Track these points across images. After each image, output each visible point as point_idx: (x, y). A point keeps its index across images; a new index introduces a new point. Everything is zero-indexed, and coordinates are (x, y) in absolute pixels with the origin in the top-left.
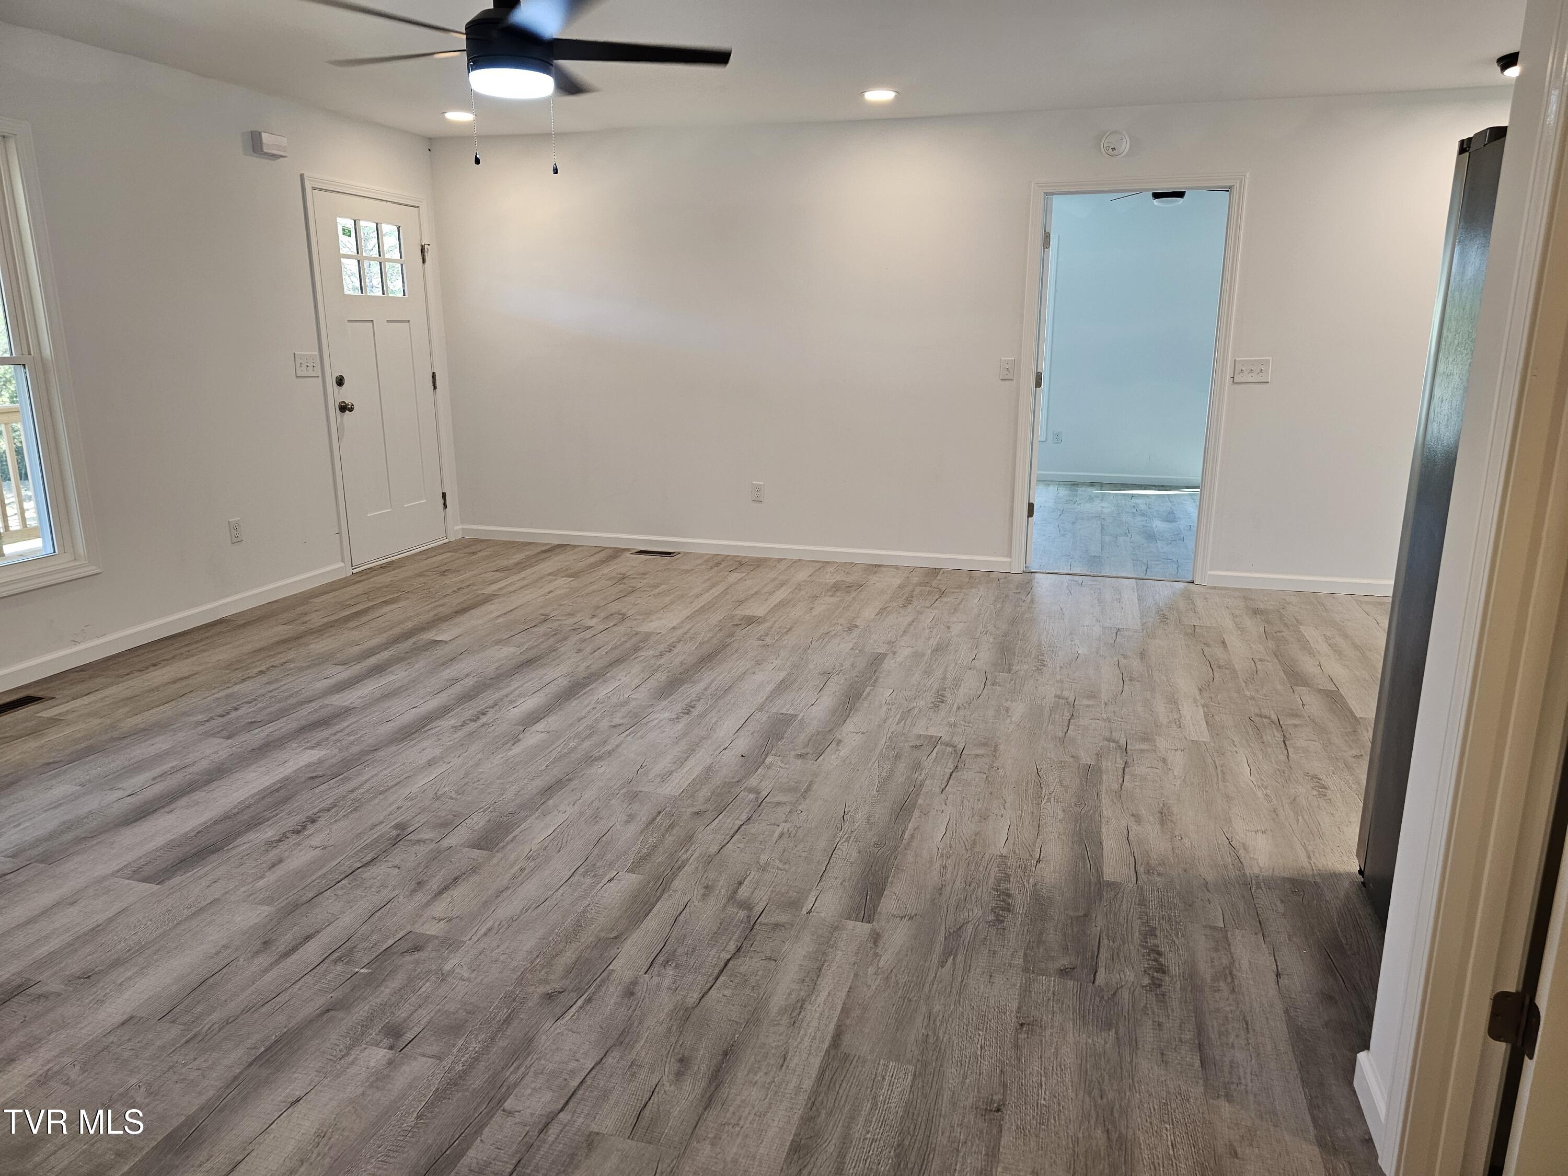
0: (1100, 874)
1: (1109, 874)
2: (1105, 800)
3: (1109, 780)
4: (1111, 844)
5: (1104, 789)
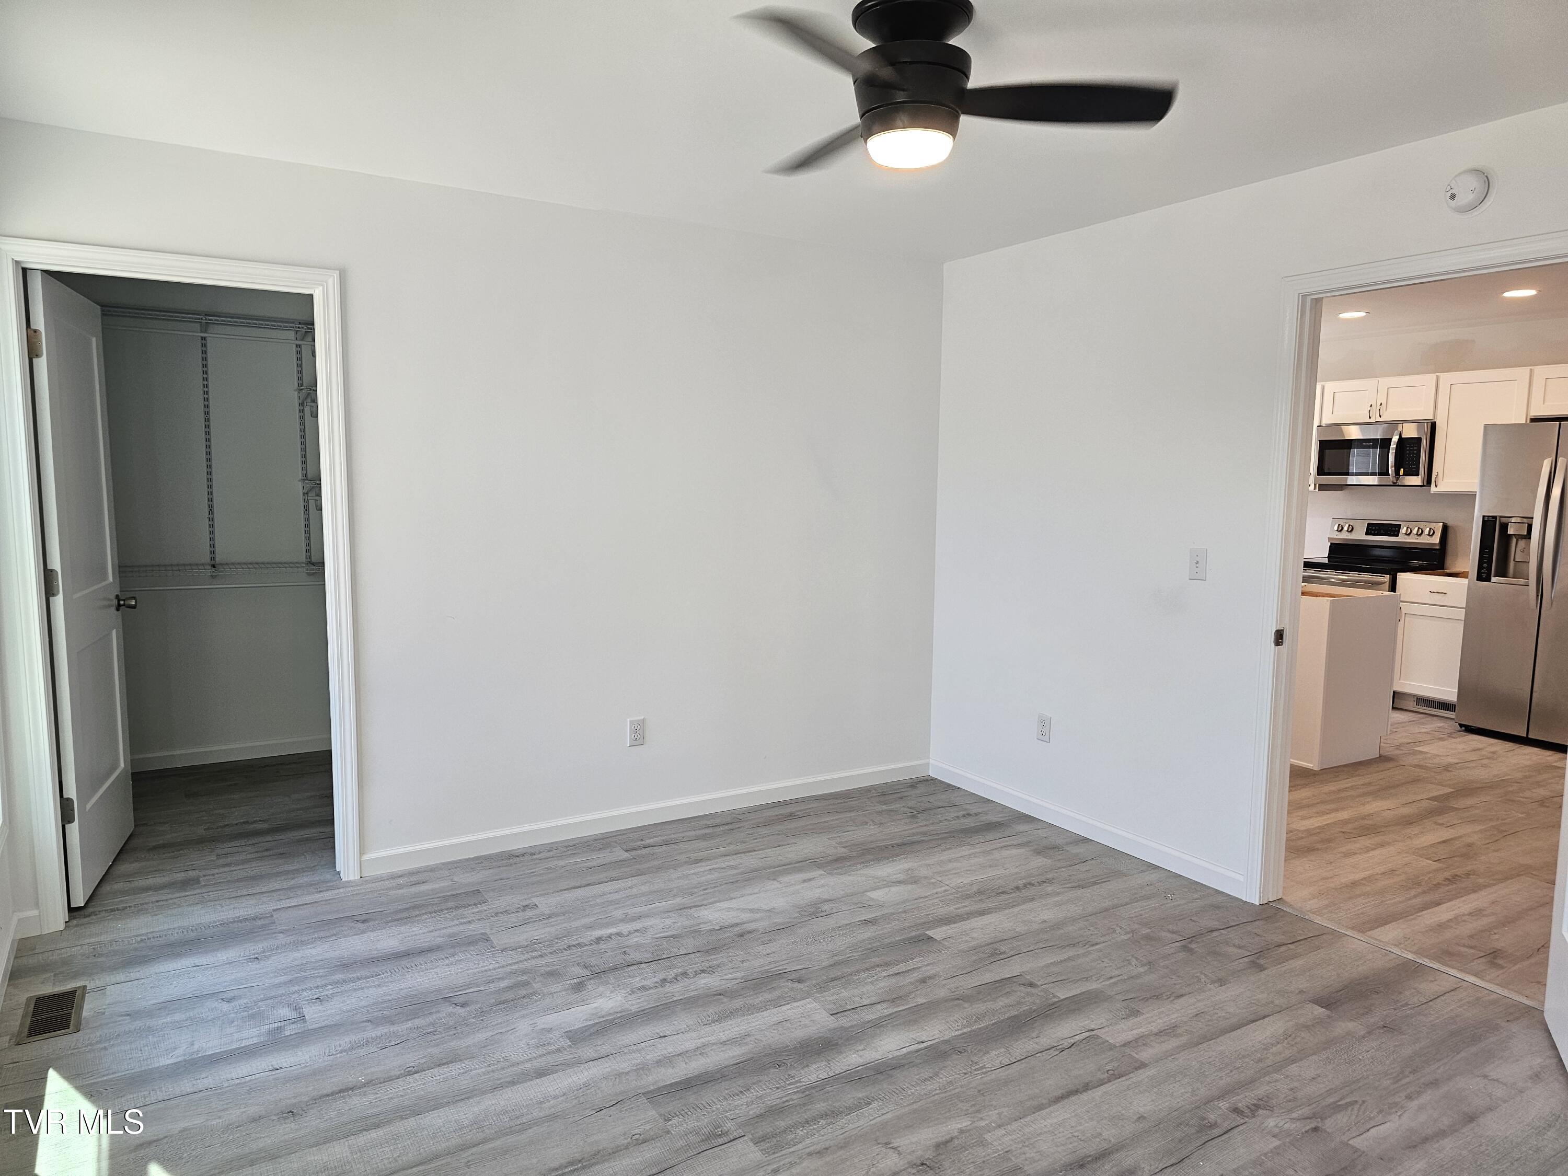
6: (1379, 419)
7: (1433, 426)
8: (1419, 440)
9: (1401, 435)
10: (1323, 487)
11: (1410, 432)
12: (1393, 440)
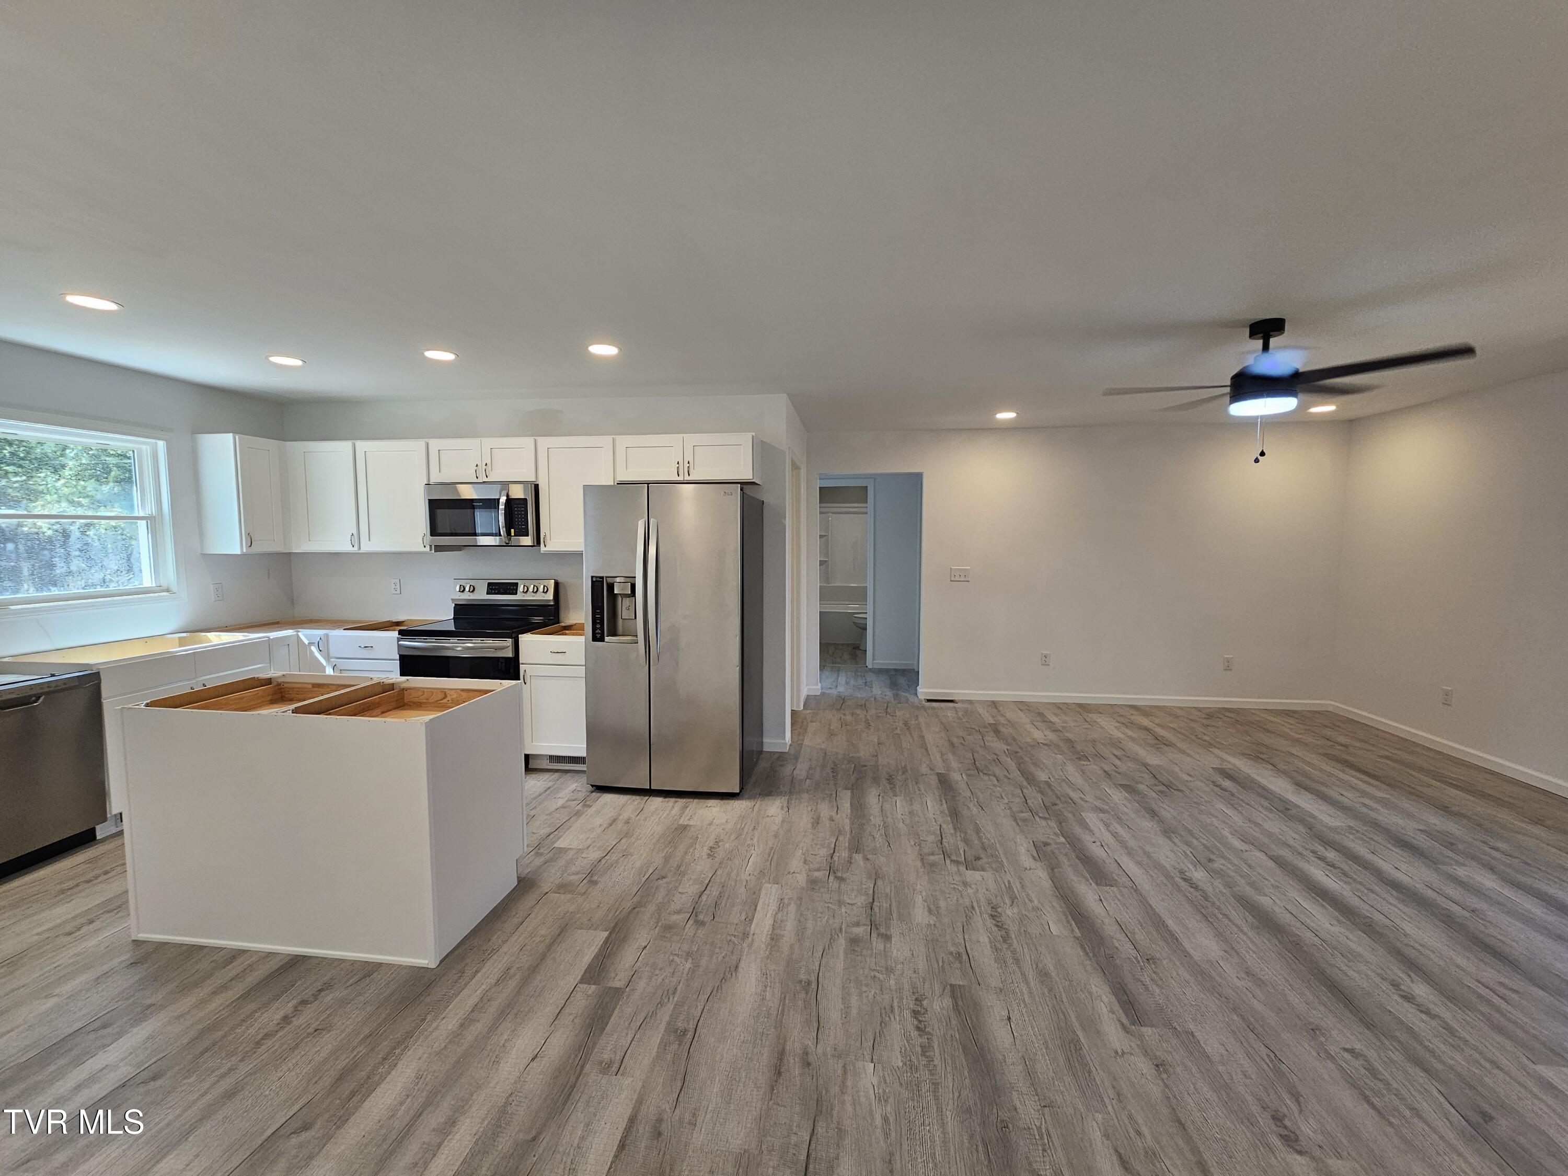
0: (852, 793)
1: (849, 793)
2: (848, 828)
3: (844, 841)
4: (846, 805)
5: (848, 835)
6: (486, 480)
7: (537, 487)
8: (525, 500)
9: (508, 496)
10: (439, 548)
11: (517, 492)
12: (501, 501)
